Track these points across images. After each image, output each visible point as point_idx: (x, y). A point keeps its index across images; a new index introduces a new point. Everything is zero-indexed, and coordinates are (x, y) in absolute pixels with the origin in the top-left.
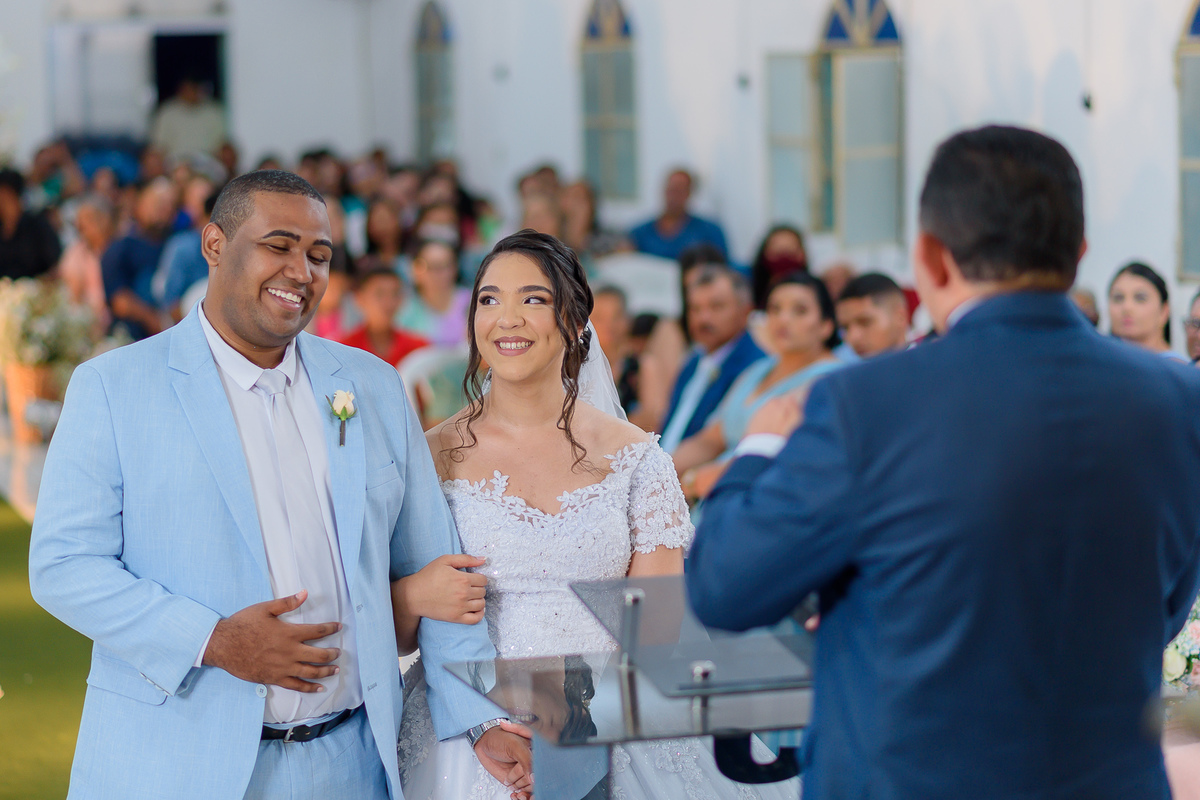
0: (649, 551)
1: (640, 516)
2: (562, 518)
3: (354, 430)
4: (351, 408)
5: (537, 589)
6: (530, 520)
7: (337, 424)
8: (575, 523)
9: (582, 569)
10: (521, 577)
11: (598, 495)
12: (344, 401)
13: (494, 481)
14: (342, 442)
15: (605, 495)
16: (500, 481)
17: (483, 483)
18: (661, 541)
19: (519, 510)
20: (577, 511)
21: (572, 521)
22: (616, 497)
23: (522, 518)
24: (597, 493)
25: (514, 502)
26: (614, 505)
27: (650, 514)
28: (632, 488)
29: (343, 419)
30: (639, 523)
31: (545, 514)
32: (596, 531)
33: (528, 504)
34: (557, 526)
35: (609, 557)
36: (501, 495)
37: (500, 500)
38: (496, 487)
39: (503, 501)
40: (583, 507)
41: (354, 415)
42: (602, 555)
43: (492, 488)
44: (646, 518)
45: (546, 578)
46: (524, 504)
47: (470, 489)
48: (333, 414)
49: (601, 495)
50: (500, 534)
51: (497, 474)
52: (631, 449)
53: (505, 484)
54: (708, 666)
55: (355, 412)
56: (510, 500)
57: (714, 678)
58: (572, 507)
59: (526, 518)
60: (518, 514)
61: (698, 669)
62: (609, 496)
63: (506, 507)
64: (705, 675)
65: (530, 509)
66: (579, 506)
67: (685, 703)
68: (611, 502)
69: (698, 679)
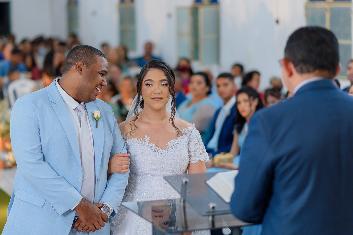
0: (195, 163)
1: (192, 151)
2: (167, 150)
3: (100, 123)
4: (99, 116)
5: (160, 174)
6: (158, 151)
7: (95, 121)
8: (172, 152)
9: (174, 167)
10: (155, 170)
11: (179, 143)
12: (97, 114)
13: (145, 139)
14: (97, 127)
15: (181, 143)
16: (147, 139)
17: (142, 139)
18: (199, 159)
19: (154, 148)
20: (172, 148)
21: (171, 151)
22: (184, 144)
23: (155, 151)
24: (178, 142)
25: (152, 145)
26: (184, 146)
27: (195, 151)
28: (189, 141)
29: (97, 120)
30: (192, 154)
31: (162, 149)
32: (179, 154)
33: (157, 146)
34: (166, 153)
35: (182, 163)
36: (148, 143)
37: (147, 145)
38: (146, 140)
39: (149, 145)
40: (174, 147)
41: (100, 118)
42: (180, 162)
43: (145, 141)
44: (194, 152)
45: (163, 170)
46: (155, 146)
47: (138, 141)
48: (93, 118)
49: (180, 143)
50: (148, 156)
51: (146, 136)
52: (187, 129)
53: (149, 140)
54: (214, 205)
55: (101, 118)
56: (151, 145)
57: (216, 209)
58: (171, 147)
59: (156, 151)
60: (154, 149)
61: (211, 205)
62: (182, 143)
63: (150, 147)
64: (213, 208)
65: (157, 148)
66: (173, 146)
67: (206, 217)
68: (183, 145)
69: (211, 210)
